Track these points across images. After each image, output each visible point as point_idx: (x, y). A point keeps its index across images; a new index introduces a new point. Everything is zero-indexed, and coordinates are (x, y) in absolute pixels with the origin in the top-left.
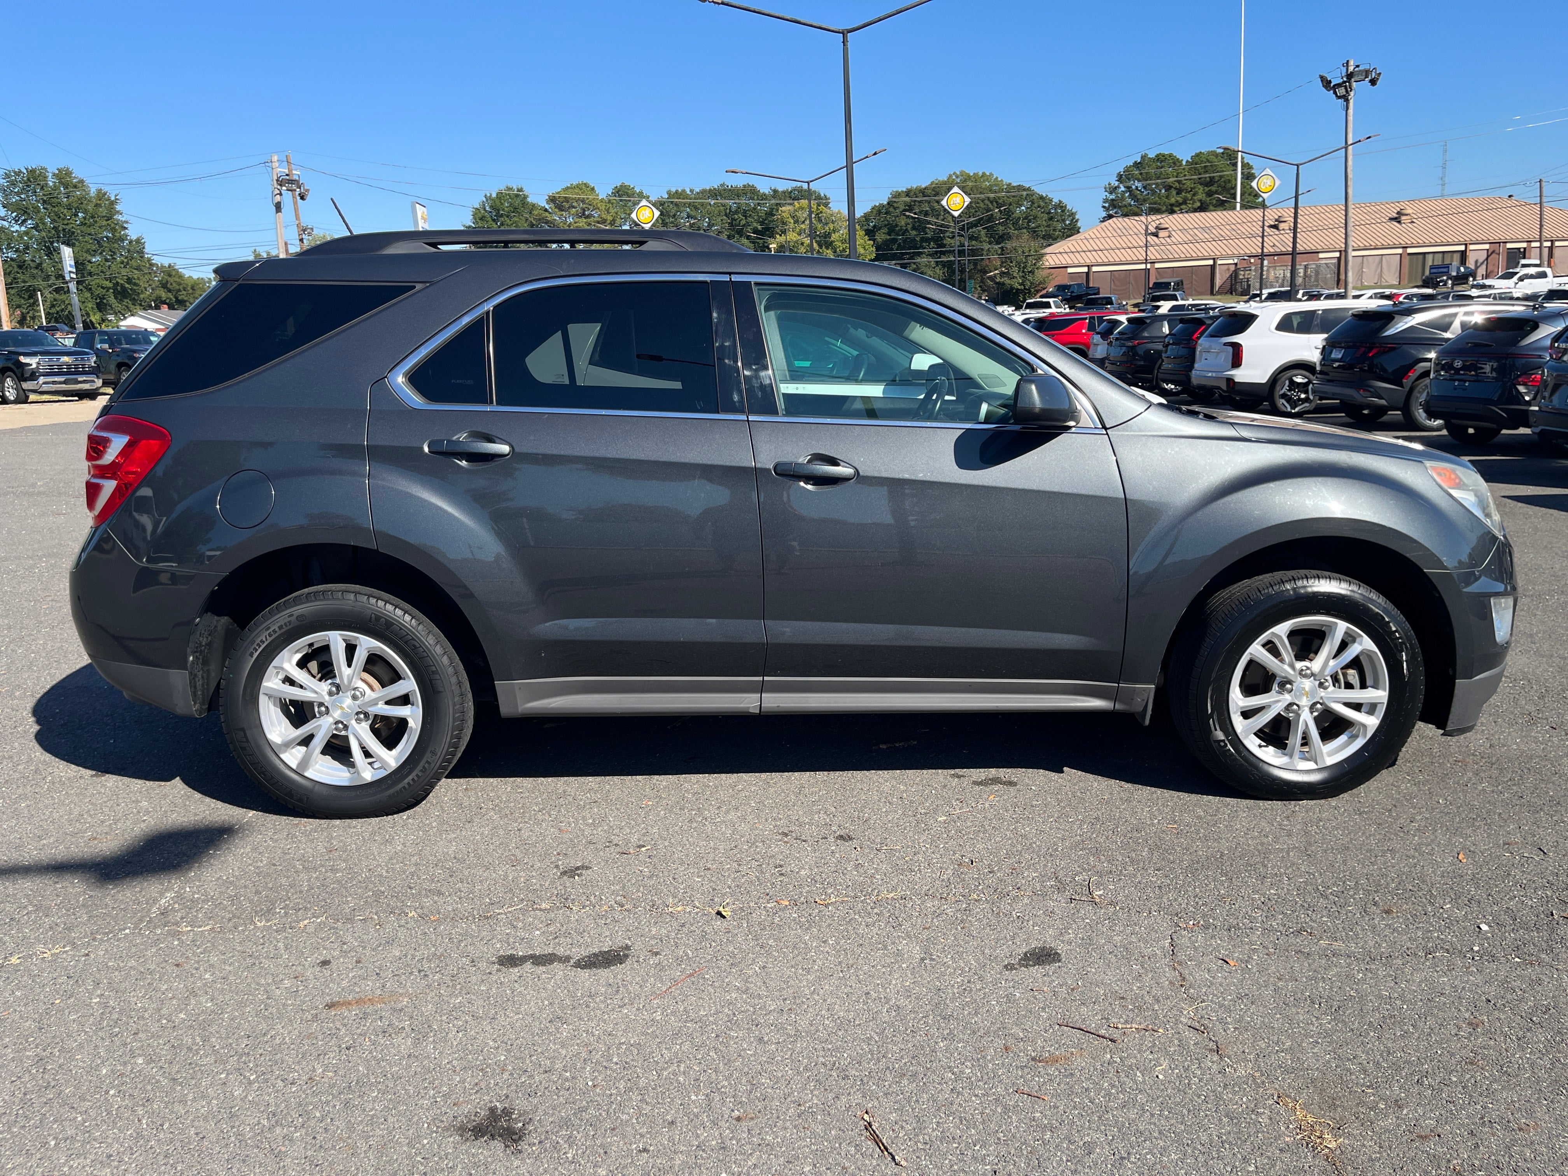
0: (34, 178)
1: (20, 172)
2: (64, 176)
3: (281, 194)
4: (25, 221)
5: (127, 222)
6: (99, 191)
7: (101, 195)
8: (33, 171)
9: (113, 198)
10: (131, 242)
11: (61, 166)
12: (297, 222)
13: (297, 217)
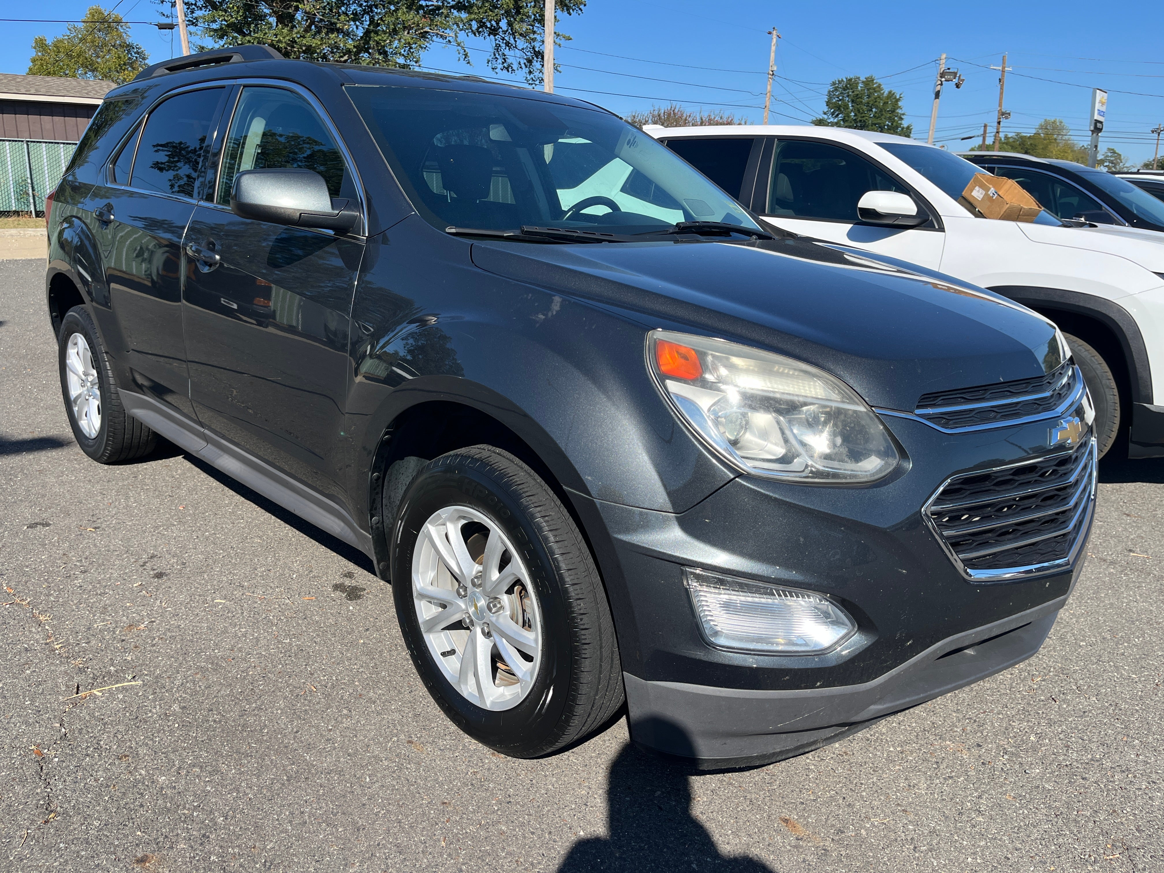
0: (850, 84)
1: (842, 81)
2: (869, 82)
3: (941, 84)
4: (838, 115)
5: (903, 114)
6: (890, 92)
7: (891, 95)
8: (850, 80)
9: (898, 97)
10: (903, 128)
11: (867, 76)
12: (999, 108)
13: (1000, 105)
